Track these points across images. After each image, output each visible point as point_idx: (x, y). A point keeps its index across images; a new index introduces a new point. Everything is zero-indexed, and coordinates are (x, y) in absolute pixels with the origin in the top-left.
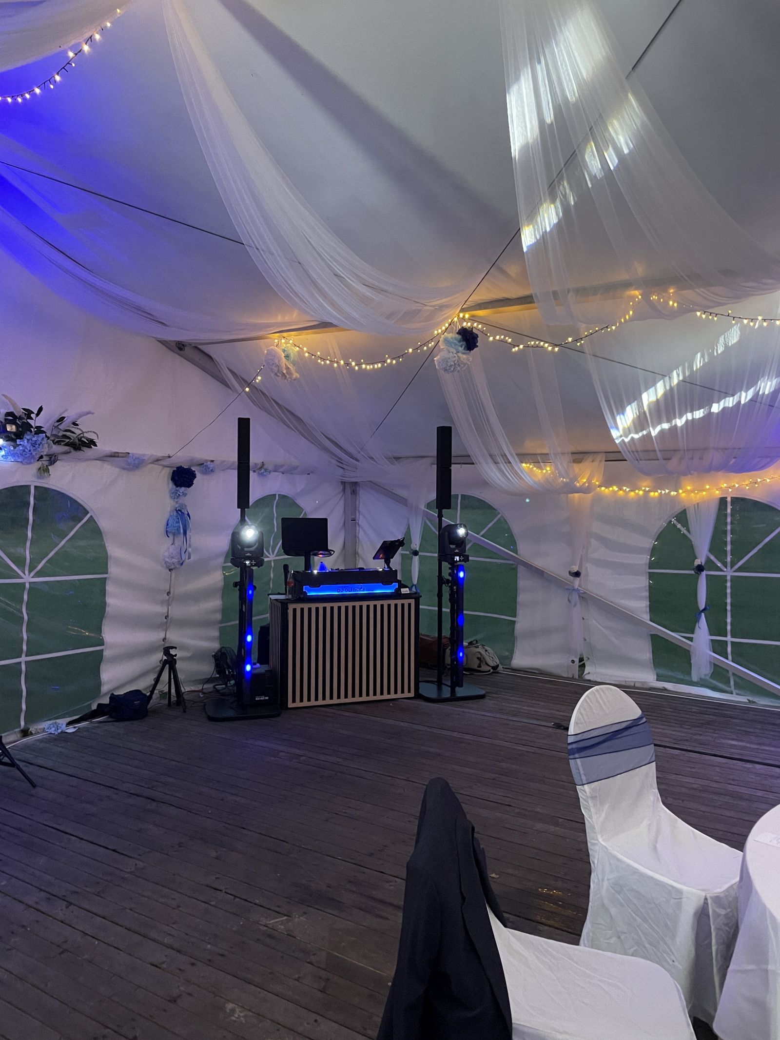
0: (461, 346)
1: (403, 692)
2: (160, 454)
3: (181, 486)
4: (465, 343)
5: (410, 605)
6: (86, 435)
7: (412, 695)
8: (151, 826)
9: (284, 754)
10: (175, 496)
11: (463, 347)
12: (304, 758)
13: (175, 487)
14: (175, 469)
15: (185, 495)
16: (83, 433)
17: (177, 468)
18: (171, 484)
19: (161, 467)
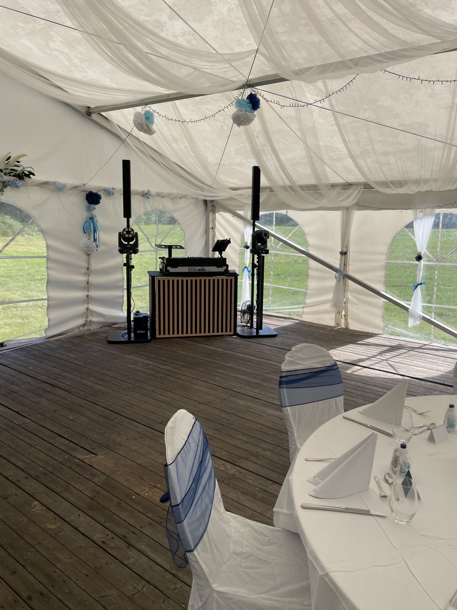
0: (249, 107)
1: (226, 331)
2: (76, 183)
3: (92, 204)
4: (251, 105)
5: (231, 280)
6: (26, 169)
7: (232, 333)
8: (44, 400)
9: (141, 363)
10: (89, 210)
11: (250, 107)
12: (151, 366)
13: (88, 204)
14: (88, 193)
15: (95, 209)
16: (24, 168)
17: (89, 192)
18: (86, 202)
19: (79, 191)
